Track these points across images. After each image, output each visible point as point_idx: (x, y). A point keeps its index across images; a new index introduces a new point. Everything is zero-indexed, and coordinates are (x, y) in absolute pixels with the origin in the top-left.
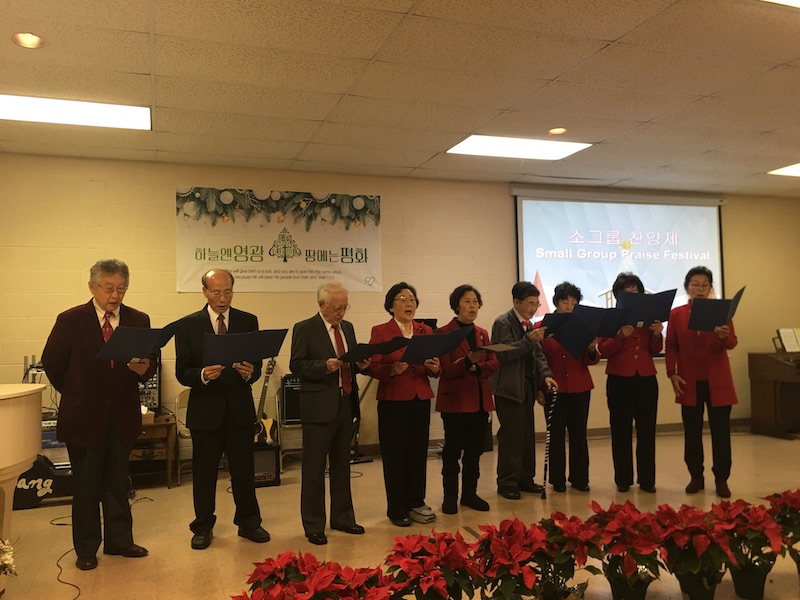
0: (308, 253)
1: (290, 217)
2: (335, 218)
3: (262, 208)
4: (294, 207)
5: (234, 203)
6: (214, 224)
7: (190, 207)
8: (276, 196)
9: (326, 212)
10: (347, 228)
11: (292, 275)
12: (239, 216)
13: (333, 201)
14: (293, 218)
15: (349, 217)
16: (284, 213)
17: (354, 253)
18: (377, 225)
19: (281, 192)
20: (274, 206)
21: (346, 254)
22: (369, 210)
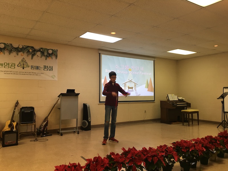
0: (32, 67)
2: (42, 56)
3: (15, 50)
4: (27, 51)
5: (5, 48)
8: (21, 47)
9: (39, 54)
10: (46, 59)
11: (26, 73)
12: (7, 53)
14: (27, 55)
15: (47, 56)
16: (24, 53)
17: (48, 67)
18: (56, 59)
19: (22, 46)
20: (20, 50)
21: (45, 67)
22: (53, 54)
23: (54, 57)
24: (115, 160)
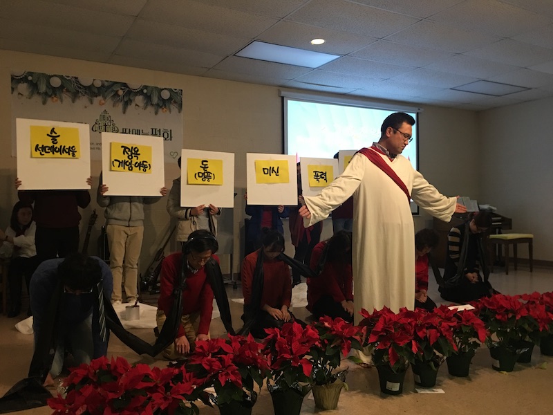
0: (124, 131)
1: (108, 105)
2: (146, 105)
3: (86, 93)
4: (113, 94)
5: (62, 87)
6: (44, 103)
7: (23, 87)
8: (98, 84)
9: (139, 99)
10: (156, 113)
12: (67, 98)
13: (145, 91)
14: (112, 102)
15: (158, 105)
16: (105, 98)
17: (162, 133)
18: (180, 112)
19: (102, 81)
20: (96, 91)
21: (155, 133)
22: (174, 100)
23: (174, 108)
24: (335, 332)
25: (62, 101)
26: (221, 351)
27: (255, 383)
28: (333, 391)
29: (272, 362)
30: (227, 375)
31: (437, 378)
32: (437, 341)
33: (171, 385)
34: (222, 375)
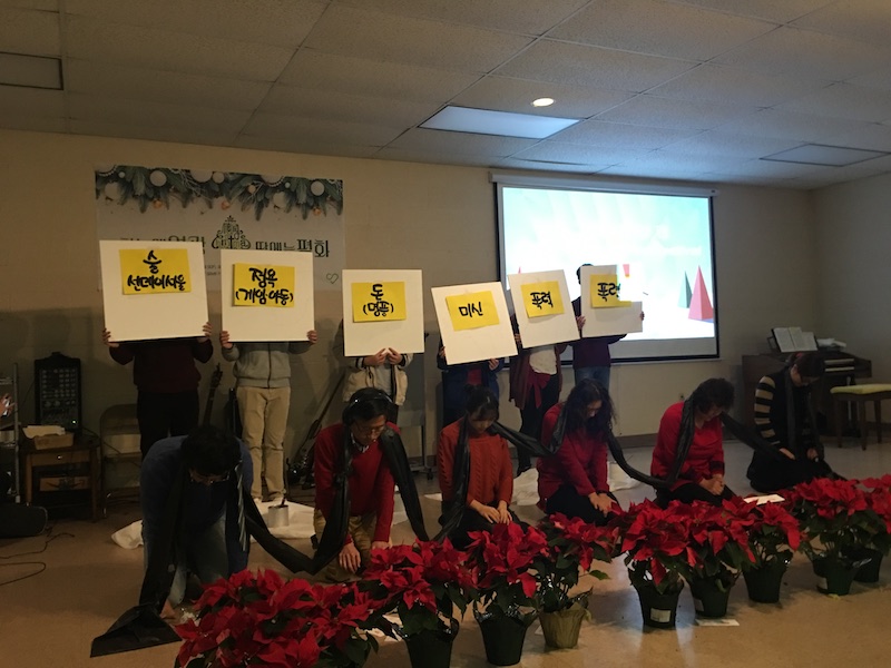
0: (258, 245)
1: (235, 205)
2: (290, 206)
3: (202, 192)
4: (241, 192)
5: (167, 186)
6: (143, 210)
7: (112, 189)
8: (219, 178)
9: (279, 198)
10: (305, 217)
12: (175, 201)
14: (241, 205)
15: (307, 204)
16: (229, 199)
17: (314, 246)
19: (224, 174)
20: (217, 190)
21: (303, 246)
22: (329, 197)
24: (568, 536)
25: (168, 206)
26: (406, 562)
27: (455, 606)
28: (569, 621)
29: (480, 579)
30: (415, 594)
31: (729, 605)
32: (724, 549)
33: (339, 607)
34: (408, 595)
